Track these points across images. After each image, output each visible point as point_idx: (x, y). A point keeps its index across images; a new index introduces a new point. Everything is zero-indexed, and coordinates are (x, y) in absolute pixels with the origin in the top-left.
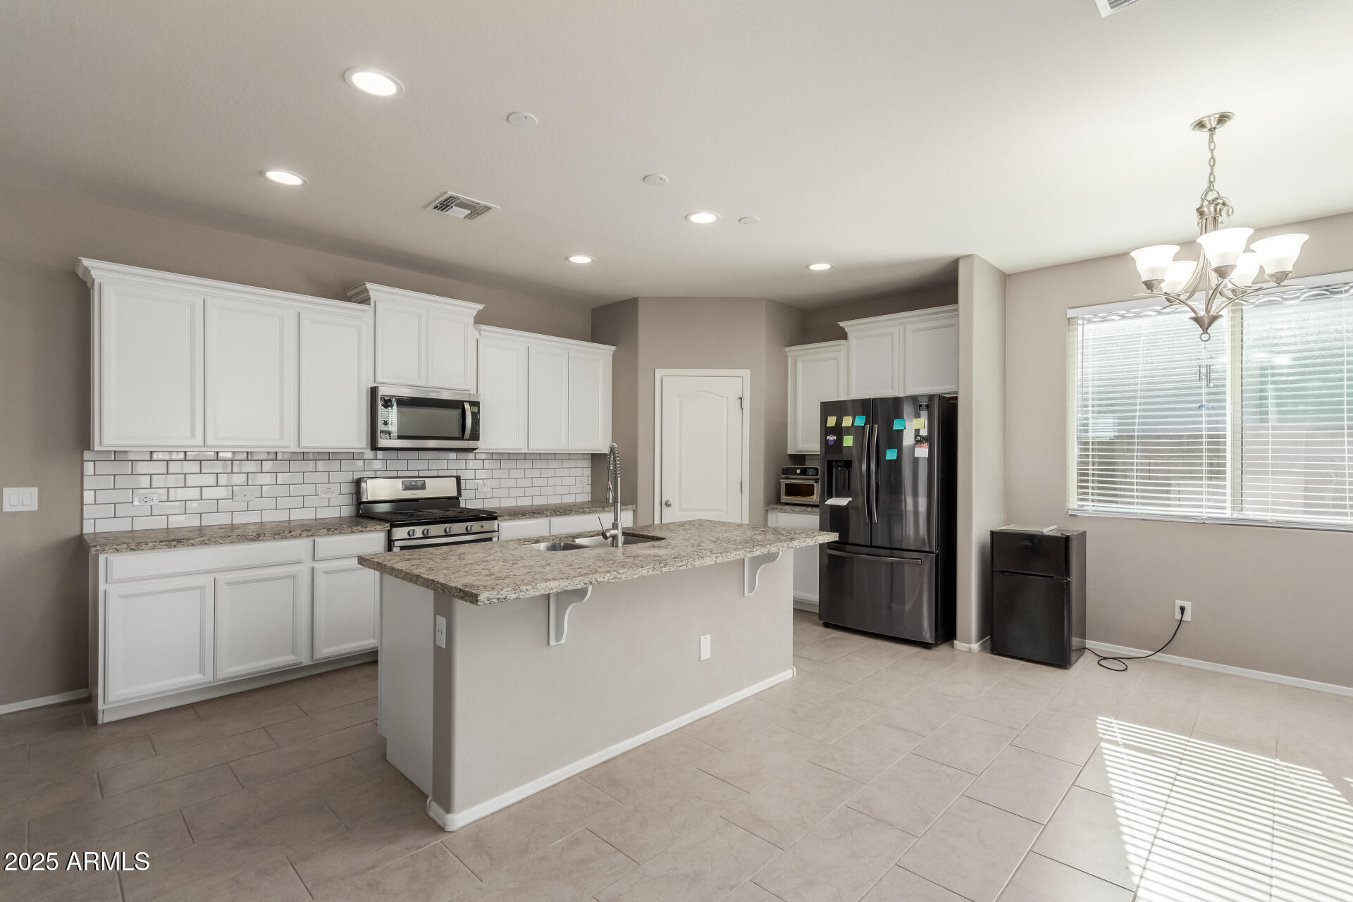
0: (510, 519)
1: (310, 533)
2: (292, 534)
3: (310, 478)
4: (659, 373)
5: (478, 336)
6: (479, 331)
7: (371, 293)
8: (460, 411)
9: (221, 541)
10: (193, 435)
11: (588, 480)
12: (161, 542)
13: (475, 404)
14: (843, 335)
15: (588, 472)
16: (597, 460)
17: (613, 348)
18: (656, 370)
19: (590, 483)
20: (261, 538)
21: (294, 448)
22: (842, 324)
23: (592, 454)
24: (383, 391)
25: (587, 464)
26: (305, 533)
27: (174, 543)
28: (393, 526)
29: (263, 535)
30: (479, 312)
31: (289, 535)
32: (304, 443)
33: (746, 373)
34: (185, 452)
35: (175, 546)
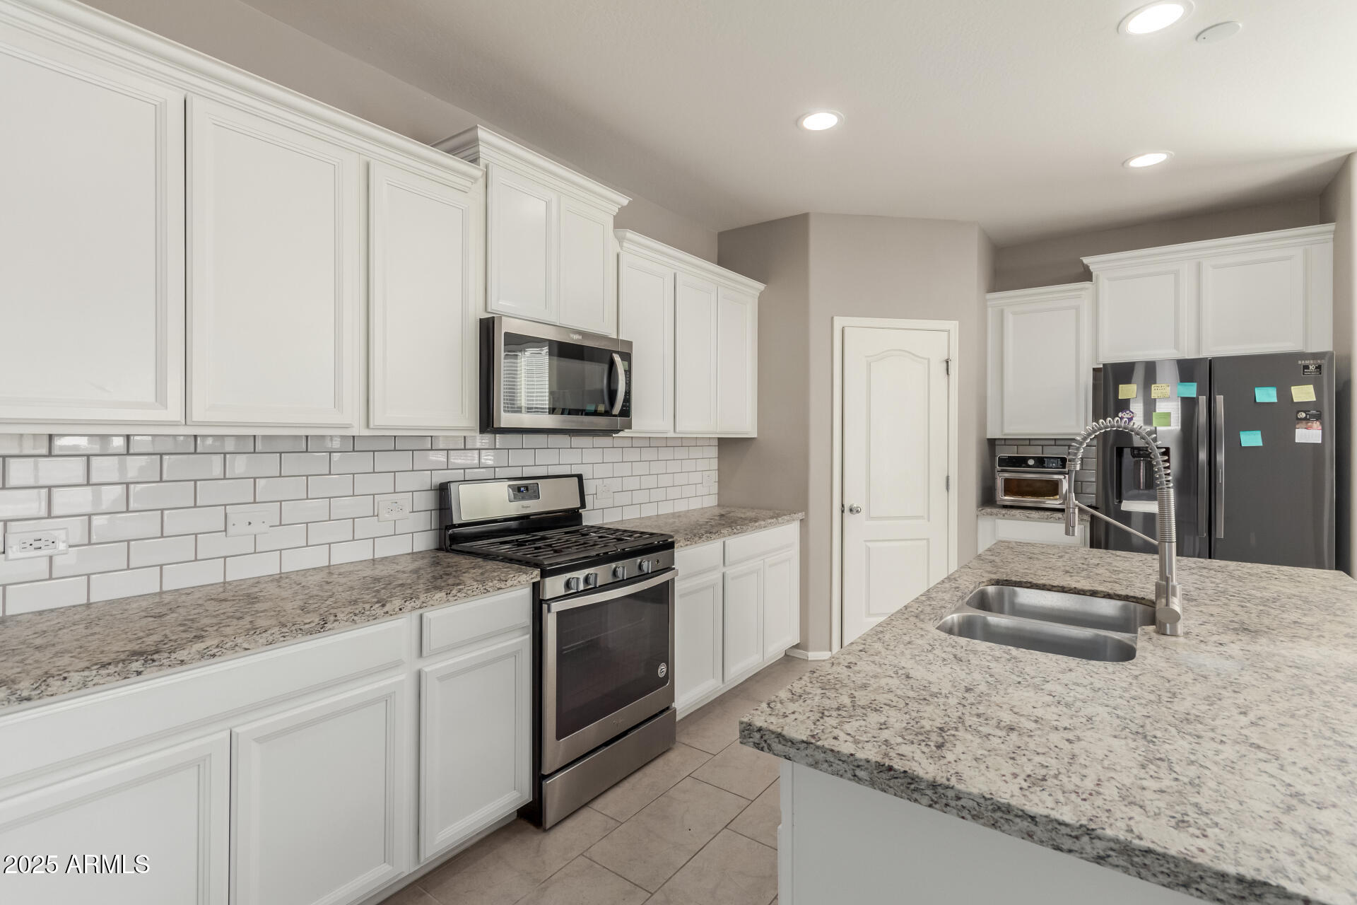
0: (687, 545)
1: (418, 603)
2: (386, 609)
3: (364, 484)
4: (839, 322)
5: (619, 250)
6: (621, 240)
7: (482, 149)
8: (606, 367)
9: (246, 646)
10: (161, 398)
11: (714, 476)
12: (104, 666)
13: (627, 357)
14: (1086, 275)
15: (714, 464)
16: (728, 446)
17: (761, 286)
18: (835, 318)
19: (717, 480)
20: (328, 626)
21: (359, 430)
22: (1086, 260)
23: (719, 439)
24: (508, 326)
25: (714, 452)
26: (409, 605)
27: (136, 666)
28: (545, 574)
29: (332, 618)
30: (622, 209)
31: (380, 612)
32: (378, 419)
33: (953, 325)
34: (128, 437)
35: (139, 673)
